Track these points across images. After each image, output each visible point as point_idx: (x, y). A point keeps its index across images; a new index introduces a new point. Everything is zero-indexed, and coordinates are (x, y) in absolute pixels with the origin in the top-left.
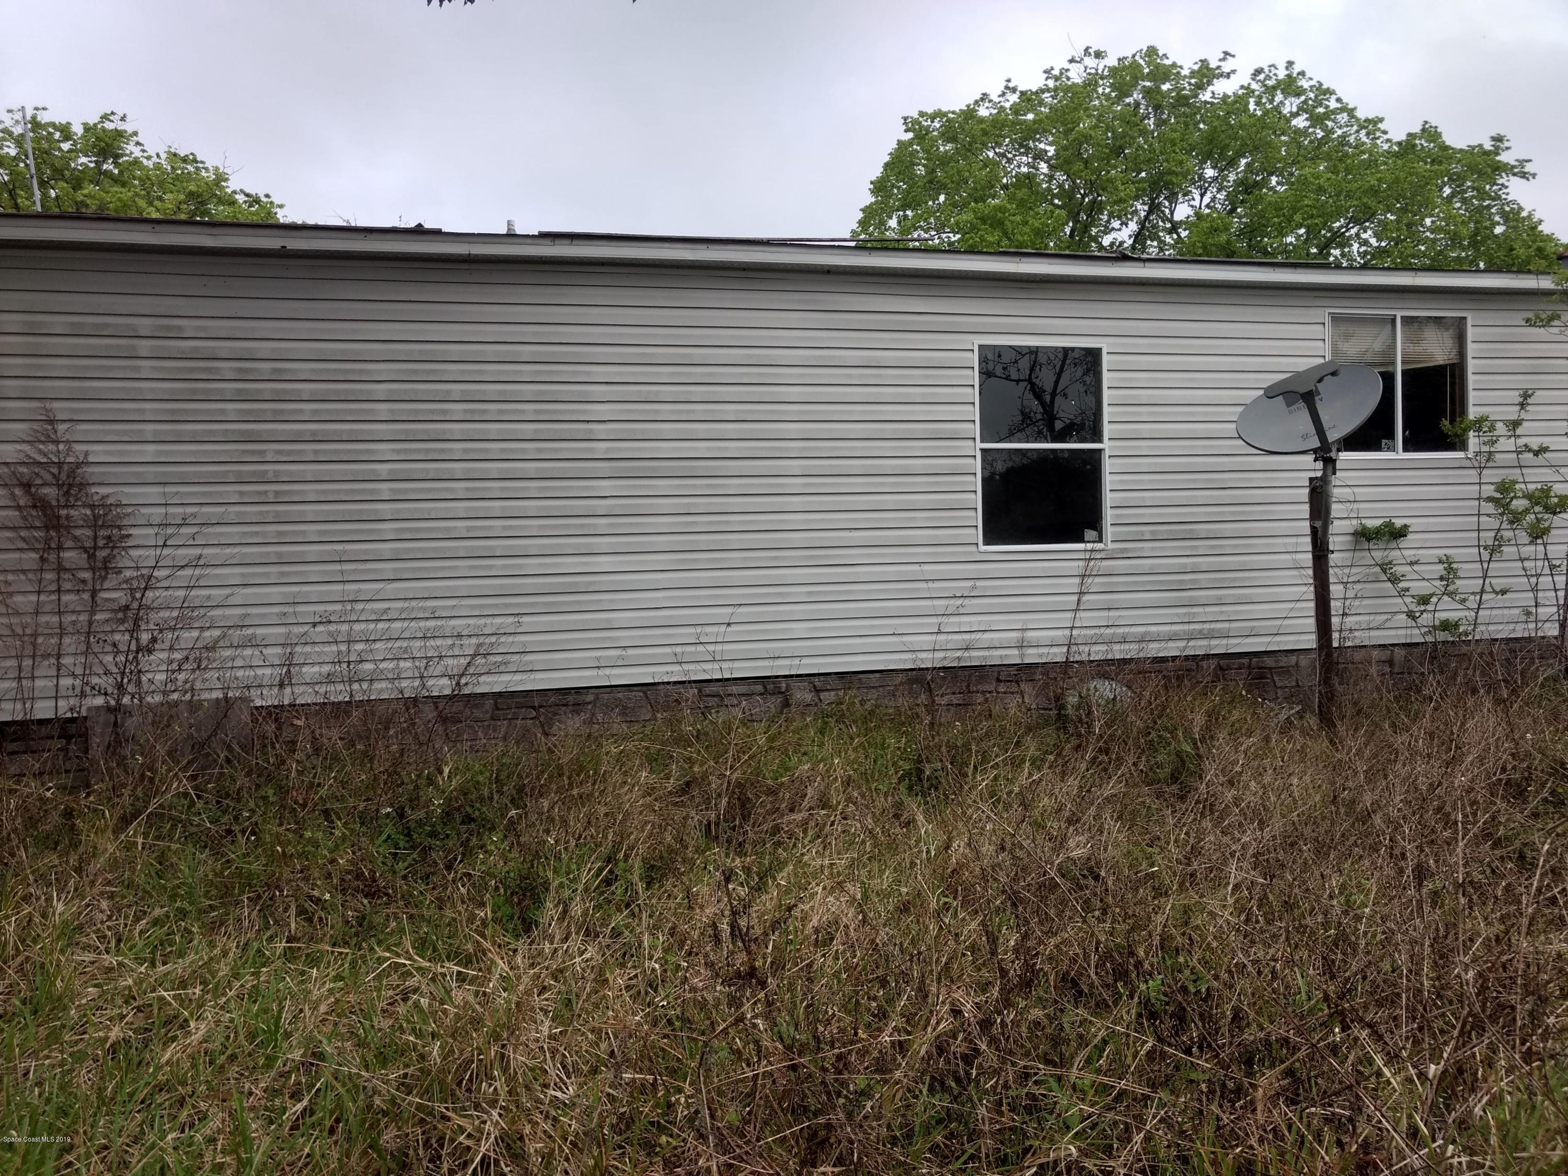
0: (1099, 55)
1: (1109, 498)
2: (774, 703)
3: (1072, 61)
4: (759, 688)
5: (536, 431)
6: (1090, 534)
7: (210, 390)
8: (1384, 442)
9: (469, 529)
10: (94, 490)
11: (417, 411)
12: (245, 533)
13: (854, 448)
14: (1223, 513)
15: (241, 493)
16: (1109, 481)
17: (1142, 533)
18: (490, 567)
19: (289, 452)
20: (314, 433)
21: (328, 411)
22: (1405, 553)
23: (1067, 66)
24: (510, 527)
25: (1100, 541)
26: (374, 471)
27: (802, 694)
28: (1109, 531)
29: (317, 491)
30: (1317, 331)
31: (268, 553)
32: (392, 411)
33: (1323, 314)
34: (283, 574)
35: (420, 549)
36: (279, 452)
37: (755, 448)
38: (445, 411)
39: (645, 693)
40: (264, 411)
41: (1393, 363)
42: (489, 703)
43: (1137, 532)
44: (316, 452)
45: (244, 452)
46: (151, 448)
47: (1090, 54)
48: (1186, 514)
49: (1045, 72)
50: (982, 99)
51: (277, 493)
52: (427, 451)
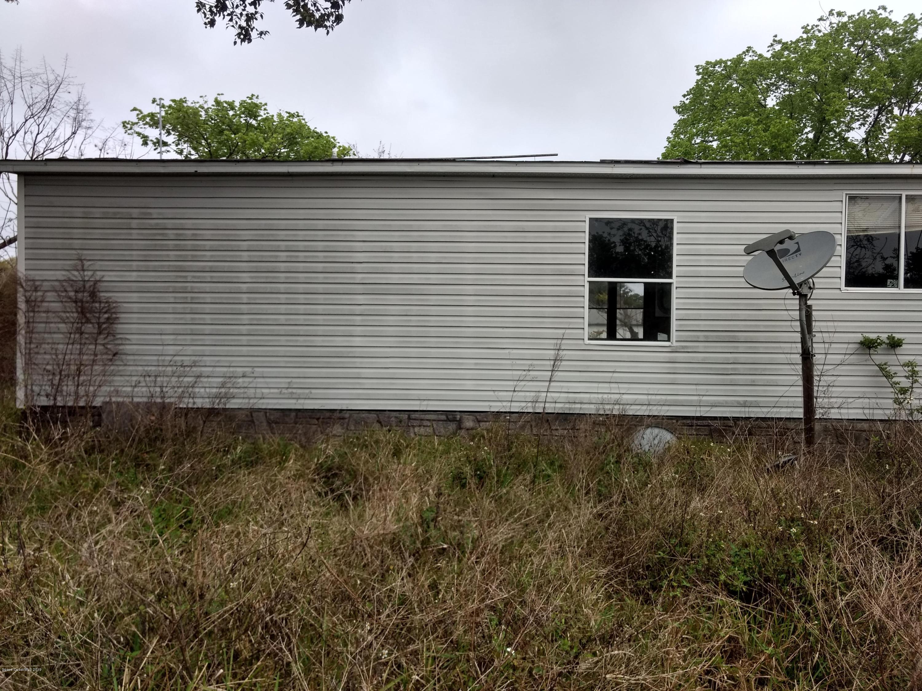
0: (839, 14)
1: (675, 314)
2: (452, 426)
3: (820, 19)
4: (444, 417)
5: (324, 267)
6: (661, 336)
7: (163, 245)
8: (889, 281)
9: (287, 320)
10: (102, 294)
11: (262, 256)
12: (176, 318)
13: (506, 279)
14: (759, 326)
15: (175, 298)
16: (675, 303)
17: (698, 337)
18: (297, 341)
19: (199, 277)
20: (211, 267)
21: (219, 256)
22: (899, 357)
23: (817, 23)
24: (308, 320)
25: (669, 340)
26: (239, 287)
27: (469, 423)
28: (674, 334)
29: (211, 297)
30: (836, 206)
31: (187, 329)
32: (249, 256)
33: (843, 195)
34: (193, 340)
35: (261, 330)
36: (194, 277)
37: (447, 279)
38: (277, 256)
39: (377, 415)
40: (187, 255)
41: (900, 227)
42: (293, 414)
43: (694, 336)
44: (211, 277)
45: (177, 276)
46: (134, 274)
47: (833, 14)
48: (728, 325)
49: (803, 28)
50: (748, 51)
51: (192, 298)
52: (267, 277)
